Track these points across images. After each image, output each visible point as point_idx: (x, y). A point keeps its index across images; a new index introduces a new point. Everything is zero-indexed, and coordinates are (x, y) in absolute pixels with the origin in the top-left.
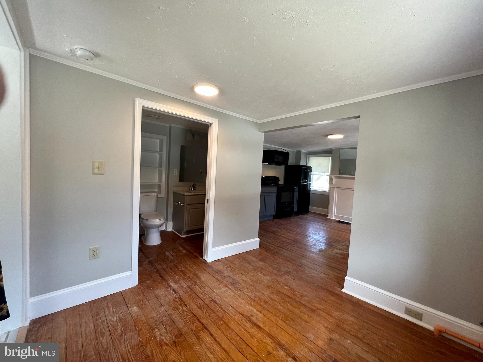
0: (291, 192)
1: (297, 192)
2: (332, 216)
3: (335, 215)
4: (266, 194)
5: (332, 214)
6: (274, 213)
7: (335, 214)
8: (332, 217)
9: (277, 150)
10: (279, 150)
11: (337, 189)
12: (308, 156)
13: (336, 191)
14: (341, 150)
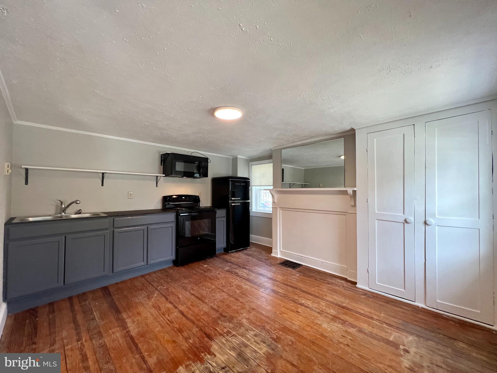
0: (210, 219)
1: (224, 217)
2: (277, 253)
3: (281, 252)
4: (146, 227)
5: (277, 250)
6: (173, 257)
7: (281, 250)
8: (277, 255)
9: (189, 154)
10: (193, 155)
11: (281, 211)
12: (251, 163)
13: (280, 213)
14: (283, 151)
